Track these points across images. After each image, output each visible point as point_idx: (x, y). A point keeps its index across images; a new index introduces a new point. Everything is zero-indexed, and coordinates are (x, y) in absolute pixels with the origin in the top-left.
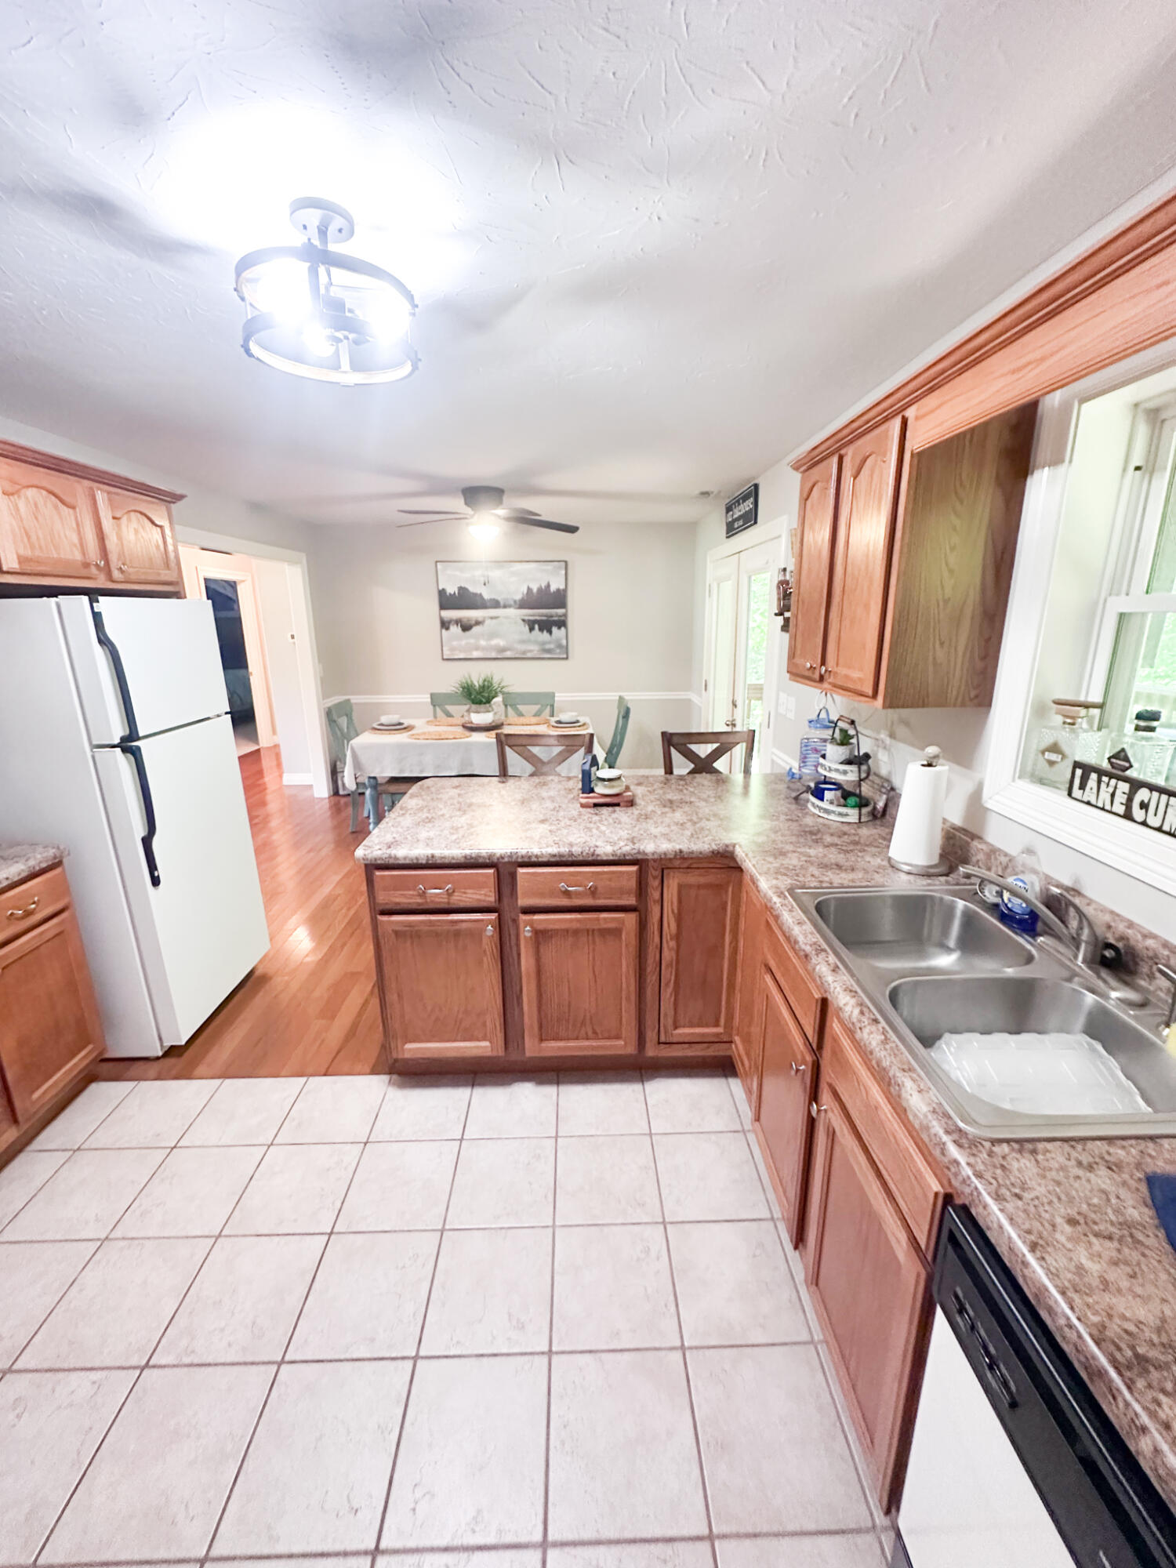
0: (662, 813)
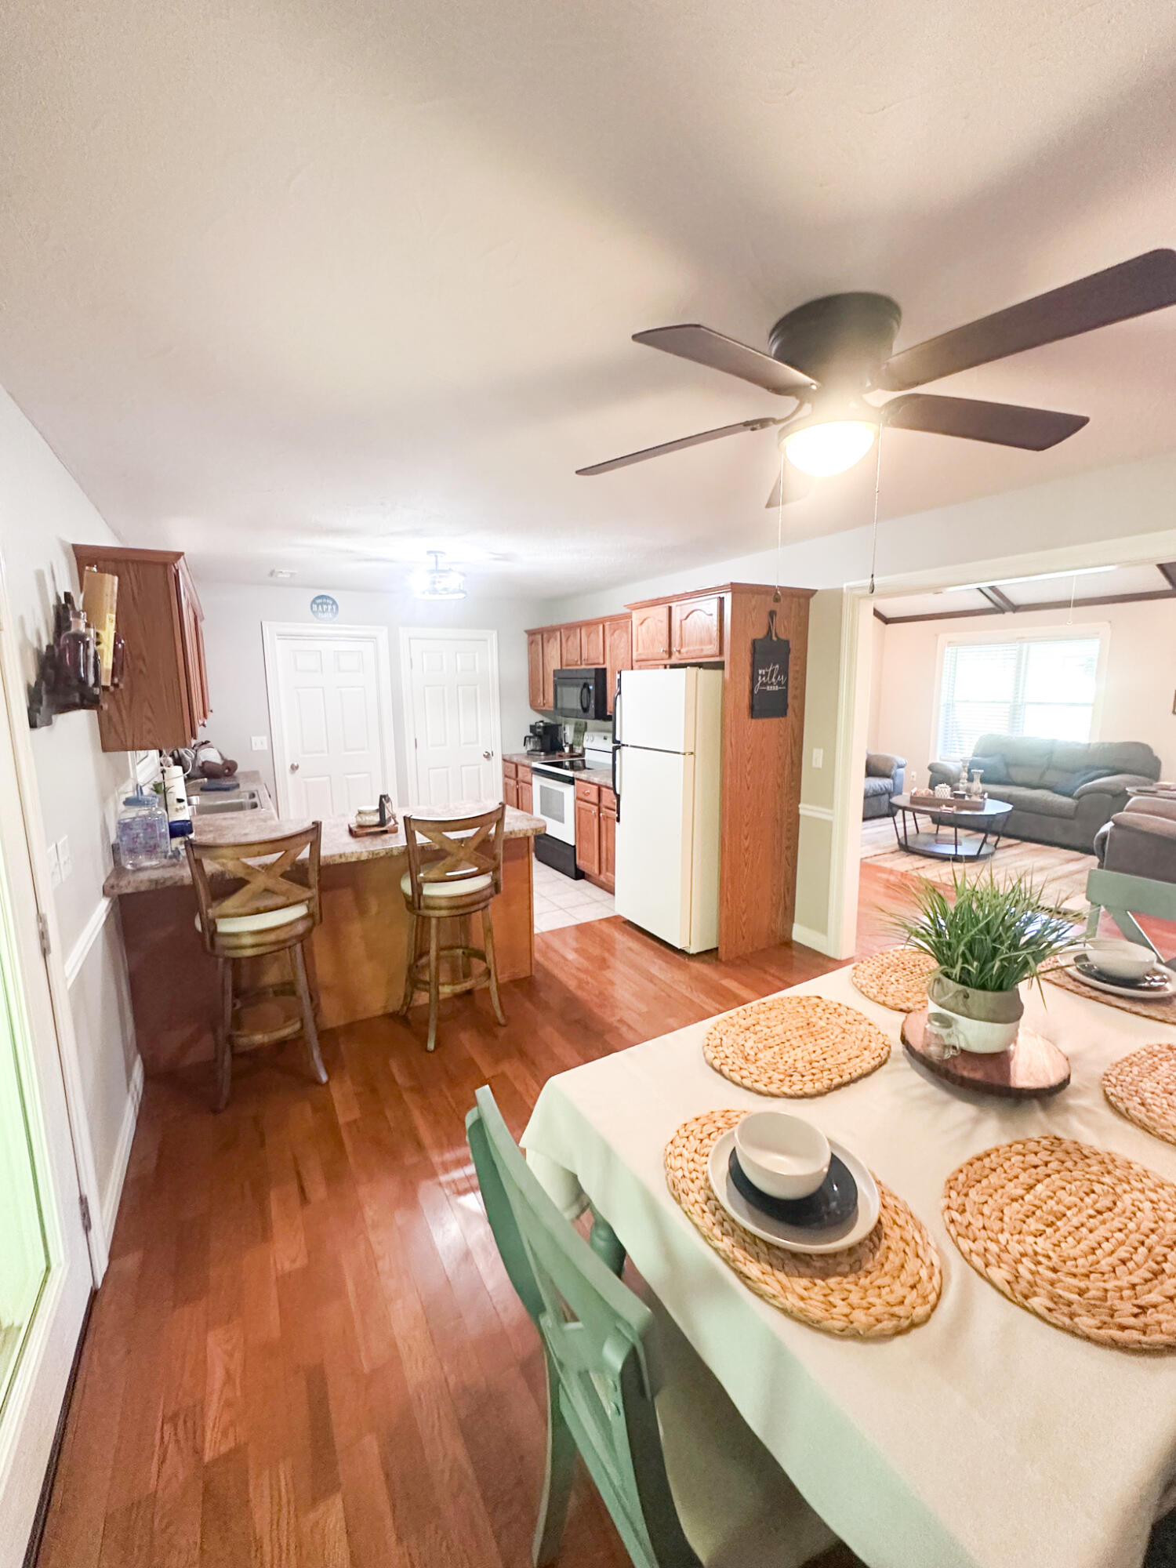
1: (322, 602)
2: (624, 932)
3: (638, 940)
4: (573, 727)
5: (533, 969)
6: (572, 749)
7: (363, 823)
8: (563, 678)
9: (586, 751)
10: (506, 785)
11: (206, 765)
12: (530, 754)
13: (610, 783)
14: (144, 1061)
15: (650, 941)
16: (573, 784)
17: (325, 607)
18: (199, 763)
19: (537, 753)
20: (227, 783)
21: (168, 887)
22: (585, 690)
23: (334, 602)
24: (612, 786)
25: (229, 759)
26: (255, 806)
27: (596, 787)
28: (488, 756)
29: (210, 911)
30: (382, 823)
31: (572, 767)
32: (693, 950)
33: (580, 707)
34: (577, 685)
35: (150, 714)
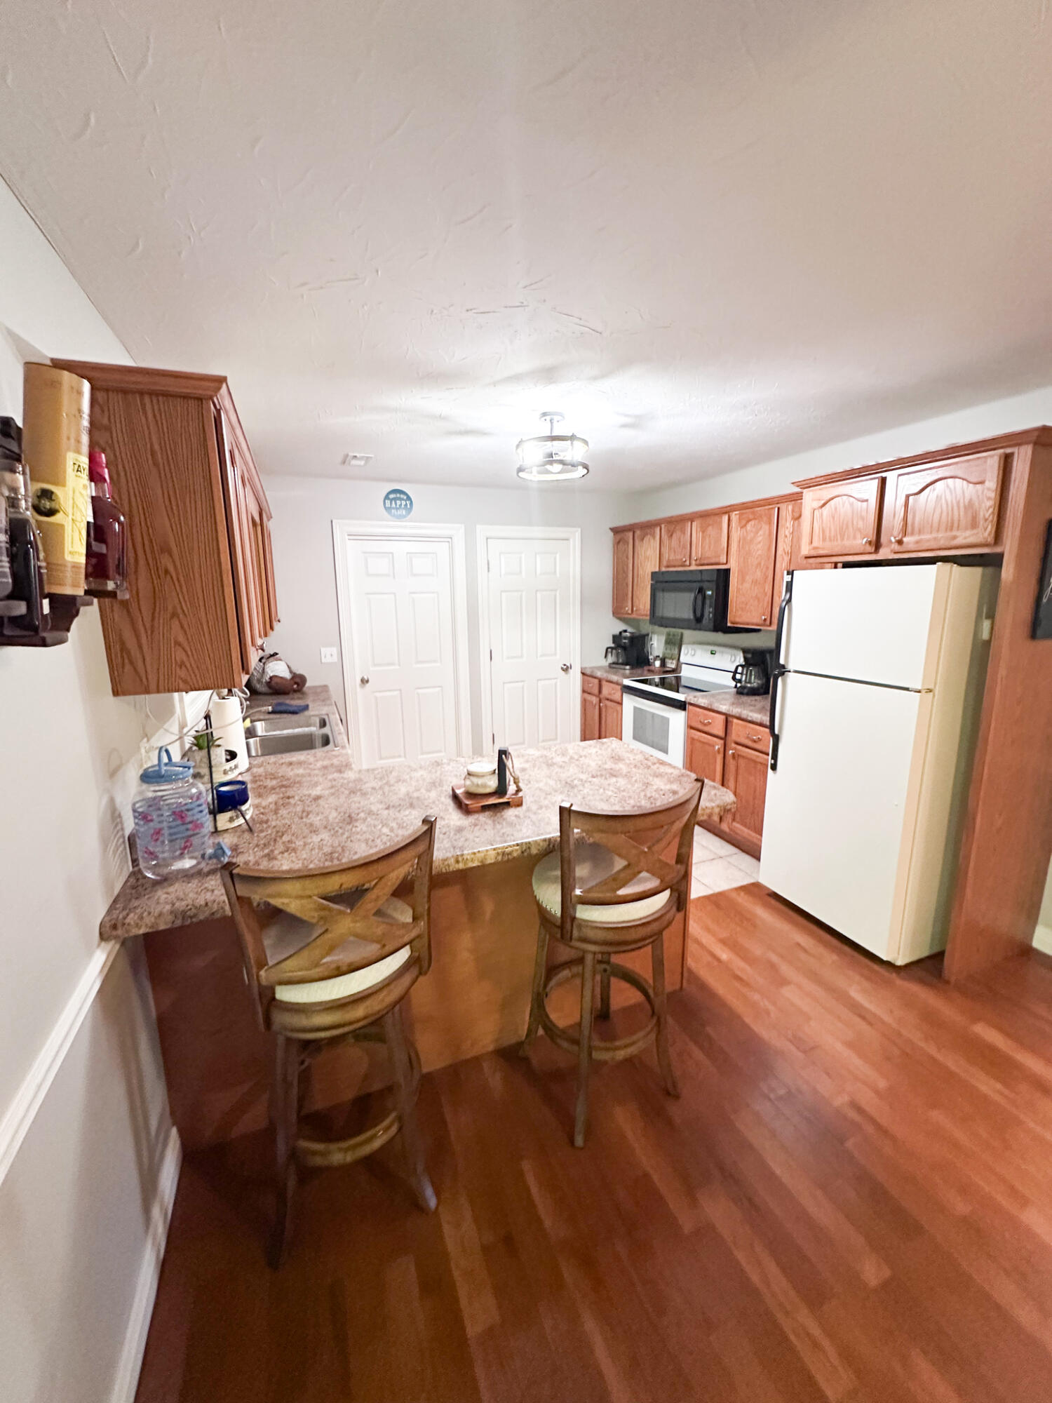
0: (418, 790)
1: (398, 499)
2: (766, 905)
3: (811, 934)
4: (663, 639)
5: (685, 982)
6: (663, 664)
7: (474, 790)
8: (663, 582)
9: (684, 666)
10: (584, 703)
11: (275, 680)
12: (613, 666)
13: (766, 720)
14: (181, 1133)
15: (827, 937)
16: (684, 709)
17: (398, 502)
18: (267, 678)
19: (622, 667)
20: (295, 702)
21: (201, 922)
22: (700, 597)
23: (409, 498)
24: (768, 723)
25: (298, 673)
26: (326, 741)
27: (723, 717)
28: (566, 669)
29: (262, 973)
30: (501, 790)
31: (663, 684)
32: (899, 963)
33: (692, 617)
34: (690, 590)
35: (181, 639)
